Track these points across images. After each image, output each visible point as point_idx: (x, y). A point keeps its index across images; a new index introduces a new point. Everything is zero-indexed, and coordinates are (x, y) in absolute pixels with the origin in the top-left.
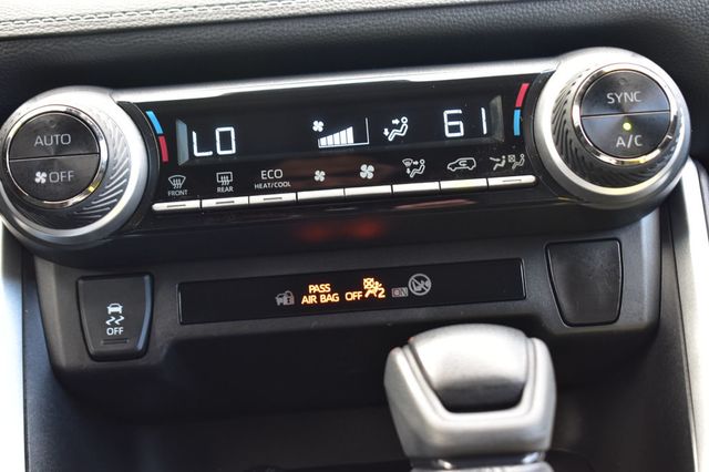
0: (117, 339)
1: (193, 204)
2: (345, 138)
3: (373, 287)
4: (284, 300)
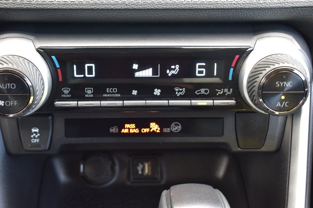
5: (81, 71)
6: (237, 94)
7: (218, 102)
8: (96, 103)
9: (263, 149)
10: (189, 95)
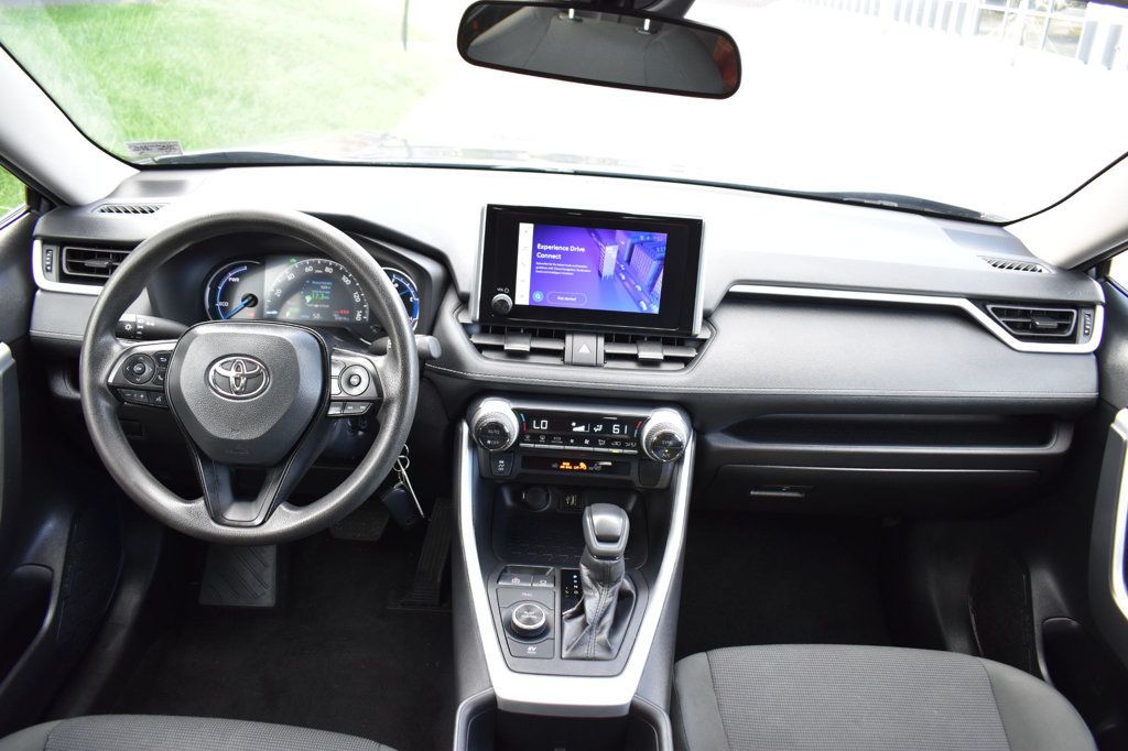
0: (501, 472)
1: (532, 445)
2: (581, 429)
3: (583, 466)
4: (555, 466)
5: (538, 424)
6: (639, 447)
7: (626, 451)
8: (547, 446)
9: (657, 487)
10: (608, 445)
